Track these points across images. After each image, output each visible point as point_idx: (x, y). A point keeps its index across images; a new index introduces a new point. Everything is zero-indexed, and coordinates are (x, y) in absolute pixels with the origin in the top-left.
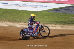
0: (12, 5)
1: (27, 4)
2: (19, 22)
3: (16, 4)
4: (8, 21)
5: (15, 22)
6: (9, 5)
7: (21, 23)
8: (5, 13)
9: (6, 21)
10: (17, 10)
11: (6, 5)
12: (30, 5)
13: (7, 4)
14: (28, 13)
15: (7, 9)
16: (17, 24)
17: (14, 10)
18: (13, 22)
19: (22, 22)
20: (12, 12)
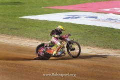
2: (114, 49)
4: (97, 46)
5: (108, 48)
6: (99, 20)
7: (118, 51)
8: (92, 33)
9: (93, 47)
10: (112, 28)
11: (94, 19)
13: (96, 18)
15: (95, 26)
17: (107, 28)
18: (104, 48)
20: (103, 32)
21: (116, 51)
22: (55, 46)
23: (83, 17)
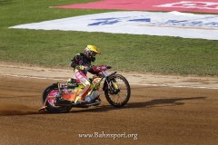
0: (160, 25)
1: (205, 21)
2: (181, 74)
3: (173, 21)
4: (150, 70)
5: (170, 73)
6: (154, 25)
7: (189, 78)
8: (142, 48)
10: (178, 38)
11: (145, 23)
12: (214, 24)
13: (148, 20)
14: (209, 46)
15: (146, 36)
16: (176, 80)
17: (167, 38)
18: (164, 73)
19: (191, 74)
20: (161, 45)
21: (186, 78)
22: (81, 87)
23: (124, 21)
